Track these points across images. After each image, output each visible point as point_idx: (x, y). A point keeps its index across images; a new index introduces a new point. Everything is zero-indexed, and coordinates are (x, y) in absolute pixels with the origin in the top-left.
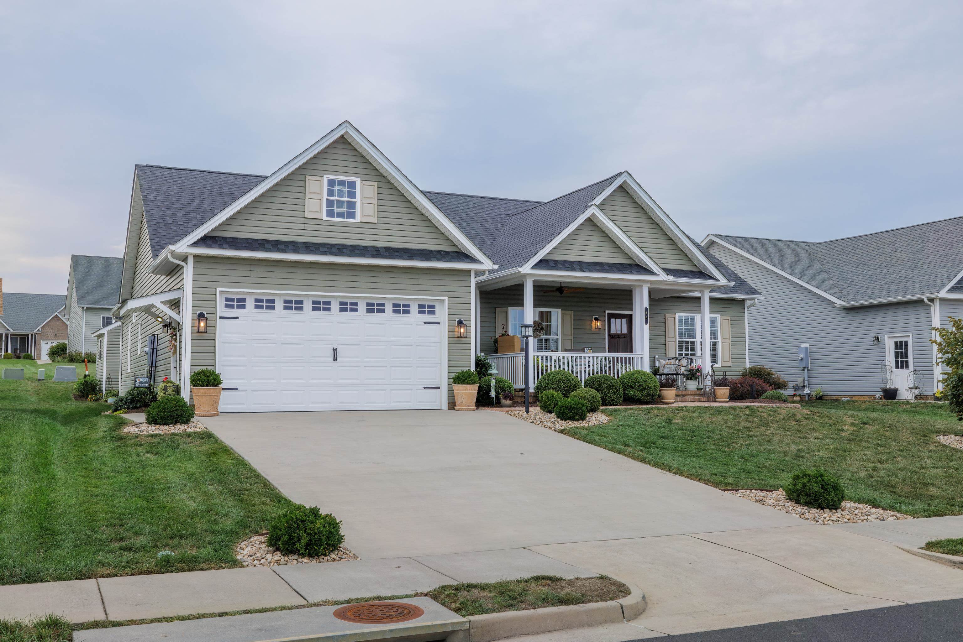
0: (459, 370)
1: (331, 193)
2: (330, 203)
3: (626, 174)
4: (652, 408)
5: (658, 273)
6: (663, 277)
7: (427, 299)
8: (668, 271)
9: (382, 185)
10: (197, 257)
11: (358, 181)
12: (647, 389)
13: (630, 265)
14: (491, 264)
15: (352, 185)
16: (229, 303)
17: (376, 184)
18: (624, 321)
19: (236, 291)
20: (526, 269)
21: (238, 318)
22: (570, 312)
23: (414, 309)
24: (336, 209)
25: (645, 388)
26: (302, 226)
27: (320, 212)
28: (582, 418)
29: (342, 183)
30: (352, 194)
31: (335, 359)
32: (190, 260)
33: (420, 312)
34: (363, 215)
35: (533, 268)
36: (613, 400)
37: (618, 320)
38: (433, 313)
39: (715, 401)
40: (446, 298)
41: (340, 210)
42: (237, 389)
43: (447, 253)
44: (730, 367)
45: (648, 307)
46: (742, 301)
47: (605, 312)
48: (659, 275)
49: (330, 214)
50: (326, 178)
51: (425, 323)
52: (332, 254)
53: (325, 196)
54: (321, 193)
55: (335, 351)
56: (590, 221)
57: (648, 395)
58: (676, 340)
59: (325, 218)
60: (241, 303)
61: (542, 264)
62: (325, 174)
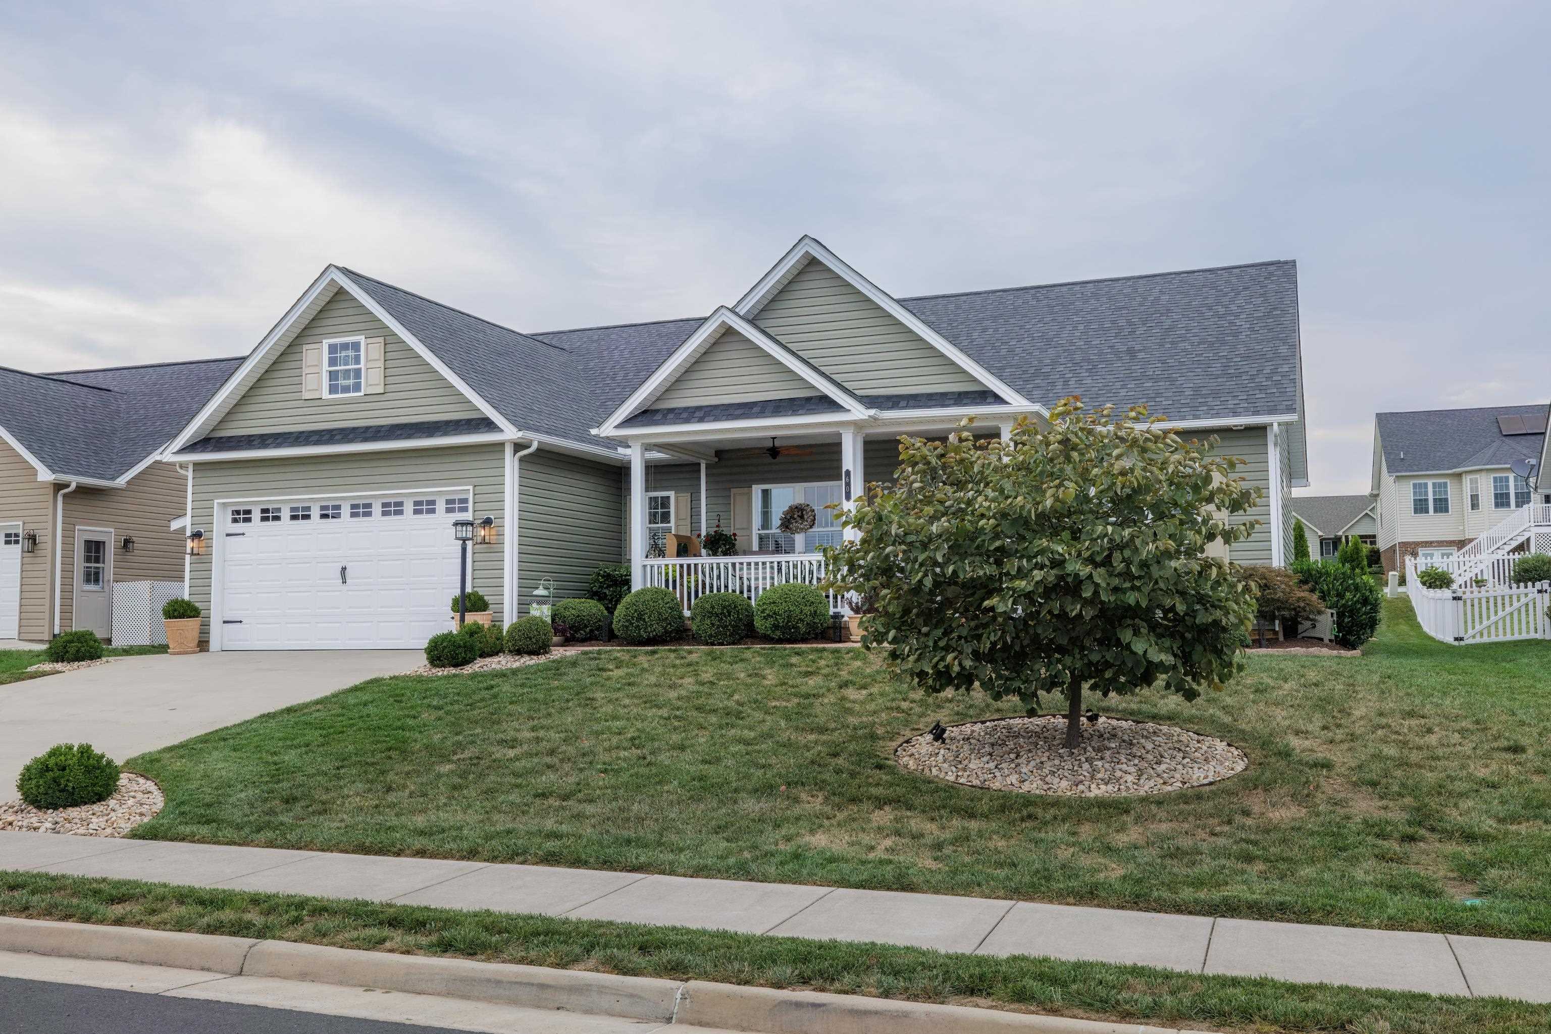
1: (333, 362)
2: (333, 376)
3: (809, 241)
5: (848, 407)
6: (858, 413)
7: (455, 489)
9: (389, 339)
10: (198, 466)
11: (361, 338)
14: (514, 430)
15: (356, 347)
16: (236, 516)
17: (382, 340)
19: (241, 501)
20: (607, 429)
21: (243, 534)
23: (440, 506)
24: (342, 382)
26: (299, 412)
27: (319, 389)
29: (344, 347)
30: (357, 359)
31: (344, 582)
32: (190, 470)
33: (447, 510)
34: (367, 385)
35: (619, 426)
36: (711, 636)
38: (465, 510)
40: (471, 488)
41: (345, 383)
42: (241, 622)
48: (849, 410)
49: (333, 389)
50: (326, 343)
51: (451, 524)
52: (318, 443)
53: (326, 367)
54: (319, 365)
55: (344, 569)
59: (326, 395)
60: (248, 516)
61: (644, 416)
62: (325, 338)
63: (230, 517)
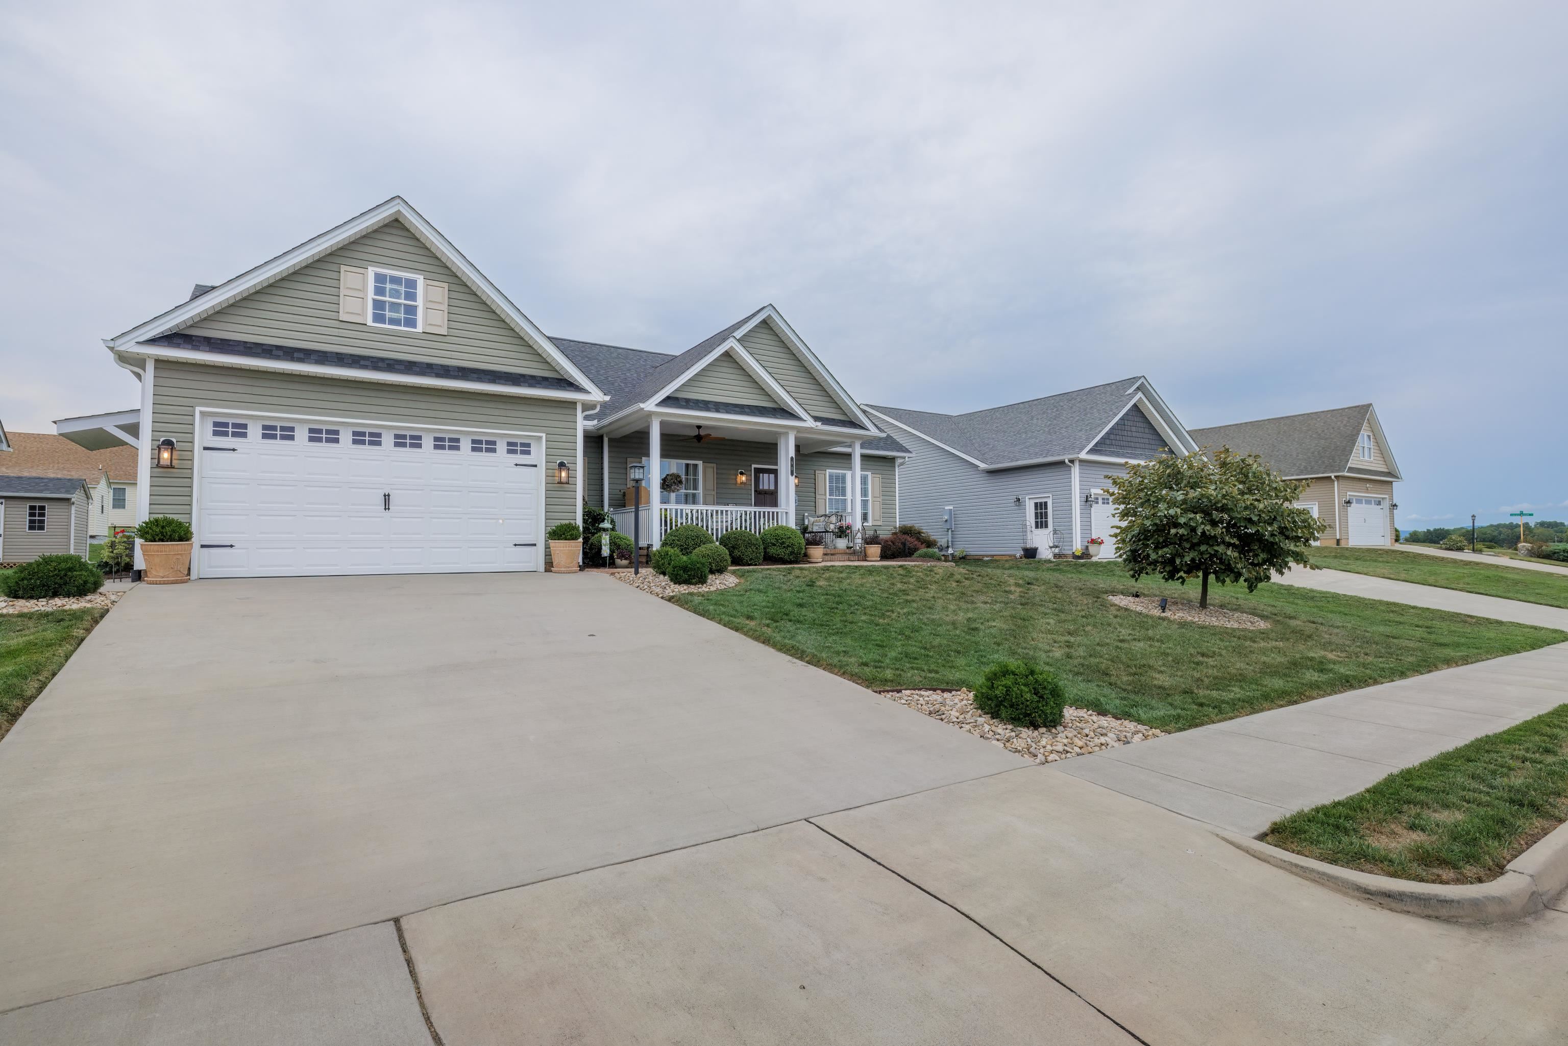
0: (558, 523)
1: (379, 291)
2: (378, 305)
3: (770, 308)
4: (793, 568)
5: (805, 419)
6: (810, 423)
7: (519, 434)
8: (816, 419)
9: (454, 287)
10: (162, 363)
11: (420, 278)
12: (790, 547)
13: (774, 409)
14: (601, 394)
15: (412, 284)
16: (220, 429)
17: (446, 285)
18: (772, 476)
19: (231, 413)
20: (650, 405)
21: (234, 450)
22: (712, 465)
23: (502, 447)
24: (388, 314)
25: (788, 546)
26: (335, 332)
27: (363, 313)
28: (702, 580)
29: (395, 280)
30: (411, 296)
31: (387, 508)
32: (150, 366)
33: (510, 452)
34: (427, 324)
35: (658, 405)
36: (751, 559)
37: (766, 476)
38: (528, 453)
39: (866, 560)
40: (544, 435)
41: (394, 315)
42: (232, 546)
43: (545, 379)
44: (880, 526)
45: (794, 457)
46: (892, 460)
47: (751, 466)
48: (805, 421)
49: (379, 318)
50: (371, 271)
51: (516, 465)
53: (371, 295)
54: (364, 289)
55: (387, 497)
56: (728, 355)
57: (792, 553)
58: (826, 497)
59: (370, 322)
60: (240, 431)
61: (670, 401)
62: (370, 265)
63: (210, 428)
